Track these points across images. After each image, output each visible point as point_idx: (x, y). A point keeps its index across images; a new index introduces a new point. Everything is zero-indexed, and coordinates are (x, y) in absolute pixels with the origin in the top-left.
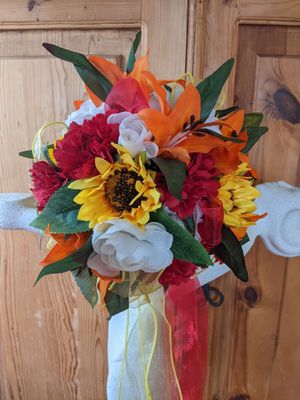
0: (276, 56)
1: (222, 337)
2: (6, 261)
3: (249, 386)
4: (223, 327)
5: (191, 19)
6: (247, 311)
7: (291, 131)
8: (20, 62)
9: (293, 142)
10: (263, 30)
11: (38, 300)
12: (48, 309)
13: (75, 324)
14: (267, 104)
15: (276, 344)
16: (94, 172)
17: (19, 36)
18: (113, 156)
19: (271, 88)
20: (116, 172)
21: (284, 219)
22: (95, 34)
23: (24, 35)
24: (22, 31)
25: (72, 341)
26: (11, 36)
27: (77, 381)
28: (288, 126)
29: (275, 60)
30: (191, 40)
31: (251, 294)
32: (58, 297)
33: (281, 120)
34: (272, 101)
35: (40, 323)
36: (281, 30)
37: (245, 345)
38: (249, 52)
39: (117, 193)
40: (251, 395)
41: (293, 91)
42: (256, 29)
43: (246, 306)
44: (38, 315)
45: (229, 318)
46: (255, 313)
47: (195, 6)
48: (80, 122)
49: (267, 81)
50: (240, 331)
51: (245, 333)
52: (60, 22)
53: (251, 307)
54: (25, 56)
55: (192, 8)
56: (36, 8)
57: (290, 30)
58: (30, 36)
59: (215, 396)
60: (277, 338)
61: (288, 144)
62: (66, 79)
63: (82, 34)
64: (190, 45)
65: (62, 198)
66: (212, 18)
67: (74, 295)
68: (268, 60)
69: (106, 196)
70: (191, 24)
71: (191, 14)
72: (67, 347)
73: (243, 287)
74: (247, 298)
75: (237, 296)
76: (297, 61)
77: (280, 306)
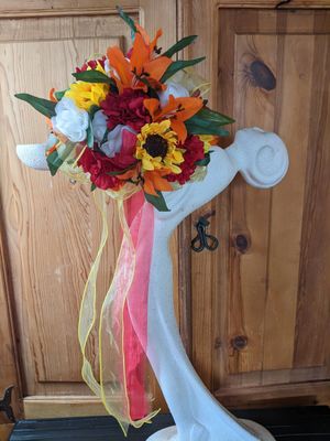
0: (250, 33)
1: (219, 282)
2: (28, 223)
3: (246, 327)
6: (239, 256)
7: (267, 96)
8: (37, 44)
9: (269, 107)
10: (239, 12)
11: (58, 259)
12: (66, 266)
14: (245, 74)
15: (267, 287)
17: (34, 23)
19: (247, 60)
21: (258, 154)
22: (100, 18)
23: (40, 21)
24: (38, 18)
26: (28, 23)
28: (264, 92)
29: (249, 37)
30: (180, 20)
31: (242, 241)
32: (76, 254)
33: (257, 88)
34: (249, 71)
35: (59, 280)
36: (255, 12)
37: (240, 288)
38: (228, 31)
40: (248, 336)
41: (266, 62)
42: (233, 12)
43: (238, 252)
44: (58, 272)
45: (225, 265)
46: (248, 259)
49: (244, 55)
50: (235, 276)
51: (240, 278)
52: (71, 9)
53: (243, 253)
54: (41, 40)
57: (260, 12)
58: (45, 22)
59: (217, 339)
60: (267, 281)
61: (265, 108)
62: (77, 57)
63: (90, 19)
64: (180, 24)
66: (196, 3)
67: (90, 250)
68: (243, 36)
73: (235, 235)
74: (239, 245)
75: (230, 243)
76: (268, 37)
77: (267, 251)
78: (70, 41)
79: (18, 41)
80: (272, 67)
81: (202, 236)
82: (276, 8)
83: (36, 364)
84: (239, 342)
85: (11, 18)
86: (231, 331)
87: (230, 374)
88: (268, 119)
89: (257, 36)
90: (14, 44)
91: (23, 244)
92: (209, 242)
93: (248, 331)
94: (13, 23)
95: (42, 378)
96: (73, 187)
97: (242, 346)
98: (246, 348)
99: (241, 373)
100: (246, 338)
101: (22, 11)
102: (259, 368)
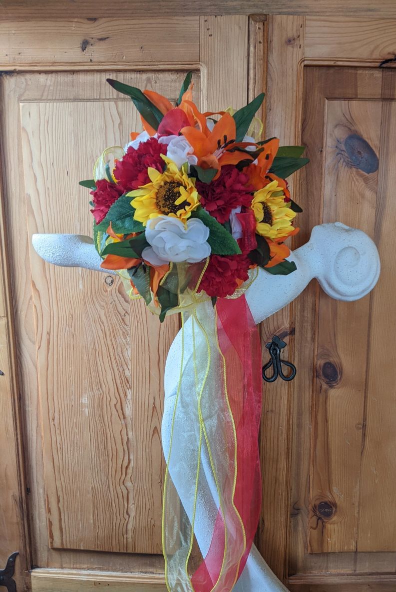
0: (345, 99)
1: (299, 426)
2: (49, 334)
3: (335, 489)
4: (300, 414)
5: (252, 60)
6: (326, 391)
7: (366, 180)
8: (71, 105)
9: (368, 194)
10: (332, 71)
11: (86, 382)
12: (97, 393)
13: (128, 411)
14: (337, 151)
15: (364, 435)
16: (147, 180)
17: (69, 78)
18: (162, 167)
19: (341, 134)
20: (166, 183)
21: (338, 256)
22: (150, 75)
23: (75, 76)
24: (73, 72)
25: (124, 432)
26: (61, 78)
27: (129, 484)
28: (362, 176)
29: (344, 103)
30: (251, 82)
31: (330, 371)
32: (109, 377)
33: (354, 169)
34: (343, 147)
35: (87, 411)
36: (350, 71)
37: (327, 434)
38: (317, 95)
39: (166, 200)
40: (338, 502)
41: (365, 137)
42: (324, 70)
43: (325, 386)
44: (85, 400)
45: (307, 402)
46: (336, 395)
47: (255, 47)
48: (136, 147)
49: (336, 126)
50: (320, 418)
51: (326, 420)
52: (115, 63)
53: (331, 387)
54: (76, 100)
55: (252, 49)
56: (89, 48)
57: (360, 72)
58: (82, 78)
59: (294, 503)
60: (364, 426)
61: (363, 196)
62: (121, 124)
63: (138, 75)
64: (251, 87)
65: (121, 206)
66: (274, 58)
67: (127, 373)
68: (336, 102)
69: (157, 204)
70: (251, 65)
71: (251, 55)
72: (119, 441)
73: (321, 362)
74: (326, 376)
75: (315, 372)
76: (369, 104)
77: (365, 387)
78: (112, 103)
79: (47, 100)
80: (374, 143)
81: (276, 361)
82: (380, 67)
83: (51, 523)
84: (325, 510)
85: (40, 72)
86: (313, 493)
87: (311, 554)
88: (367, 211)
89: (354, 103)
90: (42, 105)
91: (41, 361)
92: (285, 370)
93: (337, 495)
94: (42, 78)
95: (57, 544)
96: (109, 289)
97: (329, 515)
98: (335, 518)
99: (328, 554)
100: (335, 505)
101: (54, 63)
102: (353, 547)
